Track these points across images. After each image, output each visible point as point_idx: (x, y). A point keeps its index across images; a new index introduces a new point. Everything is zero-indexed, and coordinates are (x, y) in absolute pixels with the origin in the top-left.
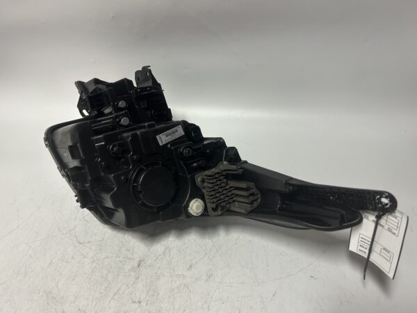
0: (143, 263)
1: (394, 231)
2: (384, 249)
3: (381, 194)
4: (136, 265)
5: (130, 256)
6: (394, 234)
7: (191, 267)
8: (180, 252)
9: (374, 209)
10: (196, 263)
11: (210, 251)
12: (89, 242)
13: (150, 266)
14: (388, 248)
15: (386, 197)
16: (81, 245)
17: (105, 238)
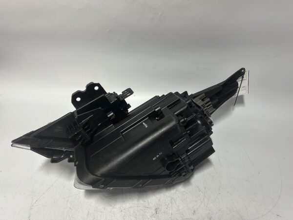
0: (158, 210)
4: (154, 212)
5: (147, 206)
11: (204, 199)
13: (164, 213)
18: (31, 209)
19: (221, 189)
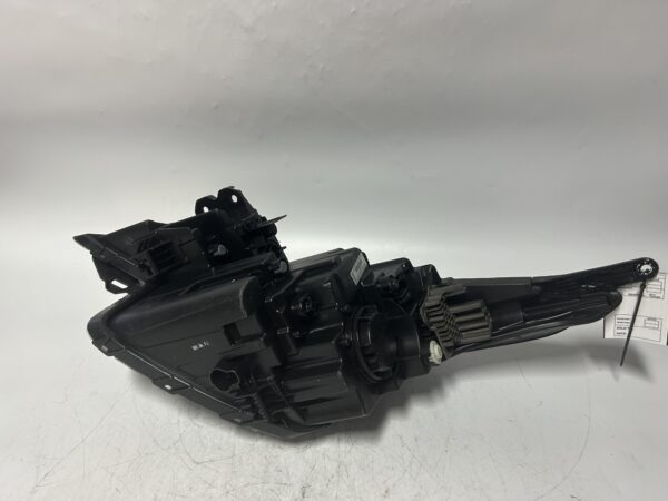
0: (308, 490)
1: (657, 295)
2: (649, 319)
3: (642, 261)
4: (298, 494)
5: (284, 480)
6: (658, 298)
7: (387, 492)
8: (363, 469)
9: (636, 281)
10: (394, 485)
11: (411, 464)
12: (211, 461)
13: (321, 495)
14: (653, 316)
15: (648, 263)
16: (199, 466)
17: (236, 452)
18: (33, 492)
19: (451, 440)
